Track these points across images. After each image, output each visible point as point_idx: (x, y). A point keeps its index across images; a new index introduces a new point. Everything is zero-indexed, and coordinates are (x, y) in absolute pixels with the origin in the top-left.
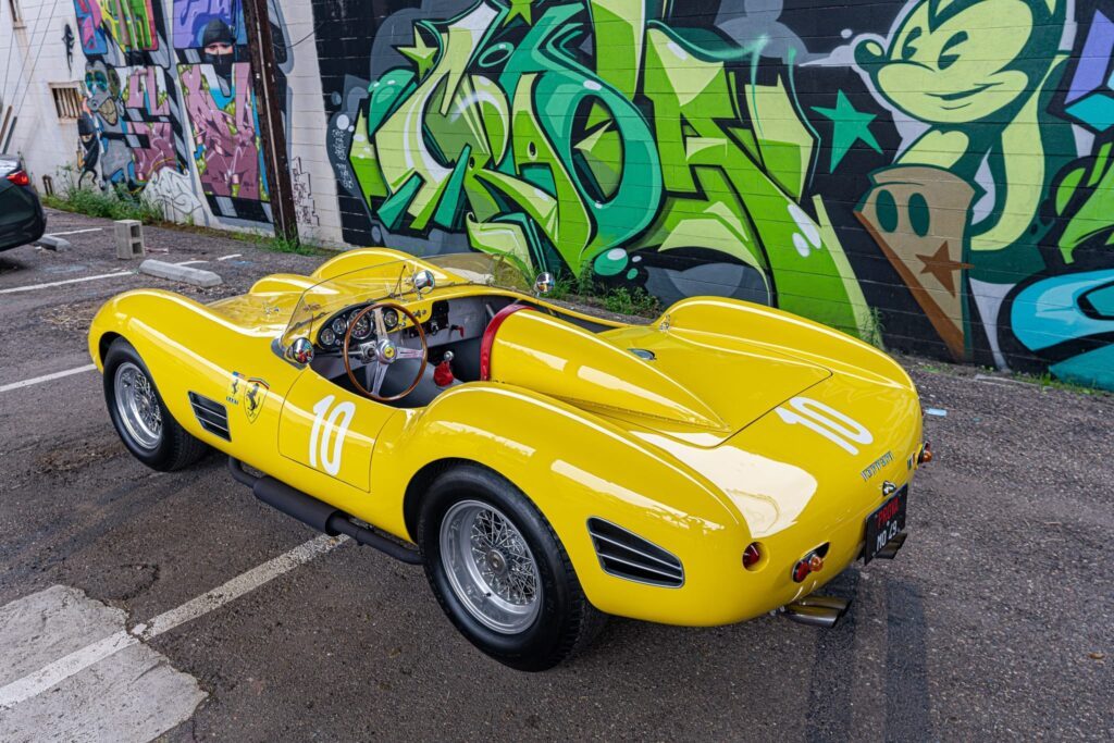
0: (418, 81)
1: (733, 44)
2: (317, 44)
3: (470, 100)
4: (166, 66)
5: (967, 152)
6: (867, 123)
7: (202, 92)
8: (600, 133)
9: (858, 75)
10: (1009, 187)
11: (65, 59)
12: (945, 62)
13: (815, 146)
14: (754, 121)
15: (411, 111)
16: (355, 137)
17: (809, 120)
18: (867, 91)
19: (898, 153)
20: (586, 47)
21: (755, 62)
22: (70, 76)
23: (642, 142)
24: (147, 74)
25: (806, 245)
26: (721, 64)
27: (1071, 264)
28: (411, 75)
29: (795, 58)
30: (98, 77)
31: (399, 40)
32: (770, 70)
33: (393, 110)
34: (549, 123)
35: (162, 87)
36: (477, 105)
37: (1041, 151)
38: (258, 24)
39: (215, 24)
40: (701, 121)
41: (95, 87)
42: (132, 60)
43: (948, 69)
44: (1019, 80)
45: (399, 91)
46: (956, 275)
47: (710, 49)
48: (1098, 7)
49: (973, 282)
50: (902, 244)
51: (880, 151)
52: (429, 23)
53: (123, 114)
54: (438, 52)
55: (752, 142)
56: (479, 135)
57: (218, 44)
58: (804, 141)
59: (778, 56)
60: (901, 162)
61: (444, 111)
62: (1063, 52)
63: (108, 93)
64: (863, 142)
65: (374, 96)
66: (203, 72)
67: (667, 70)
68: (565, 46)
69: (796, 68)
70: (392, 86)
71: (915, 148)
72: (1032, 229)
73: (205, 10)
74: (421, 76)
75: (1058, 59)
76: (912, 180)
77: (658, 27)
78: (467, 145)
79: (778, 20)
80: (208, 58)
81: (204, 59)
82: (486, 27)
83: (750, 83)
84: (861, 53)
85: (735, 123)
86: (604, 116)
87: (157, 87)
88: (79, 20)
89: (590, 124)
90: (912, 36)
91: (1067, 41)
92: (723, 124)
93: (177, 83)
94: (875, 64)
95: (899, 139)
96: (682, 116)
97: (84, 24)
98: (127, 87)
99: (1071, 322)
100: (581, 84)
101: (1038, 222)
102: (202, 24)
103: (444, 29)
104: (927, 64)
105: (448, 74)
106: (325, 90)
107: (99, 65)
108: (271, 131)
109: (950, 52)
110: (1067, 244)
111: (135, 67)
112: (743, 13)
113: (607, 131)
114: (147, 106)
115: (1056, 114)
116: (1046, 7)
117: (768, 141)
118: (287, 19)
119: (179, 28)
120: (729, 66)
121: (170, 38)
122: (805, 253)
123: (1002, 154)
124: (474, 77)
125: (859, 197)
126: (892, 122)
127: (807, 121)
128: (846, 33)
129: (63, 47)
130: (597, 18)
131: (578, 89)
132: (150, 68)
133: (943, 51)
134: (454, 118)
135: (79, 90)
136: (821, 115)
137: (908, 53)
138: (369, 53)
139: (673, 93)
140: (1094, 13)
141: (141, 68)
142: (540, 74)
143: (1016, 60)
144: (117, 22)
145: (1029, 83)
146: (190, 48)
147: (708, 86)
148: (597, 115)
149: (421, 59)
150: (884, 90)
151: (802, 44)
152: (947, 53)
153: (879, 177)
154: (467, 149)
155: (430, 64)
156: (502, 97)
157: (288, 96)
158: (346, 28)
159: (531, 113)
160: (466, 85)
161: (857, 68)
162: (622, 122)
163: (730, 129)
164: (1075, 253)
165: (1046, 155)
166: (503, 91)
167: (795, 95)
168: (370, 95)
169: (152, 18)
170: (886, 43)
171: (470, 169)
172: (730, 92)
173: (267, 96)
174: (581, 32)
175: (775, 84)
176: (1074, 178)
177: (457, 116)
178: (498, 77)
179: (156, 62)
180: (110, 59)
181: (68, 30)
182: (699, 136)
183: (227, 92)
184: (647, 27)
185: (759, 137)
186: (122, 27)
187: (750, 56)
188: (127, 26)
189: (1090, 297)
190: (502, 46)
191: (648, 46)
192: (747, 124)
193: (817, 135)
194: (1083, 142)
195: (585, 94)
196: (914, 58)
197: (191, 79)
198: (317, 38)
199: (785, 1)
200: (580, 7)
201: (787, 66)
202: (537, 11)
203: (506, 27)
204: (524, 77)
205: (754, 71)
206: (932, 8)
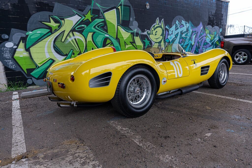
0: (51, 32)
1: (132, 30)
3: (73, 38)
5: (158, 46)
8: (109, 45)
12: (156, 34)
14: (136, 42)
15: (49, 41)
16: (17, 50)
18: (149, 38)
19: (152, 46)
20: (105, 28)
21: (135, 33)
23: (118, 46)
26: (130, 33)
28: (49, 30)
31: (43, 20)
32: (137, 34)
33: (39, 41)
34: (97, 43)
36: (75, 39)
37: (164, 45)
40: (128, 42)
45: (43, 35)
47: (128, 30)
48: (166, 30)
52: (56, 17)
54: (60, 25)
56: (76, 47)
58: (142, 45)
59: (138, 32)
61: (63, 40)
65: (29, 36)
67: (122, 34)
68: (100, 27)
69: (140, 34)
70: (39, 33)
71: (154, 45)
74: (53, 31)
75: (164, 35)
76: (154, 49)
77: (119, 26)
78: (72, 49)
79: (138, 27)
82: (78, 20)
83: (134, 36)
86: (110, 42)
89: (107, 43)
90: (152, 31)
91: (165, 33)
92: (131, 42)
94: (149, 34)
96: (125, 42)
100: (105, 35)
103: (63, 19)
104: (154, 35)
105: (64, 31)
109: (156, 33)
112: (133, 25)
113: (111, 44)
115: (165, 41)
116: (163, 29)
120: (132, 33)
124: (74, 33)
127: (142, 42)
128: (146, 30)
131: (104, 36)
134: (67, 43)
136: (144, 41)
137: (152, 33)
139: (123, 38)
142: (94, 33)
143: (161, 35)
145: (162, 37)
147: (129, 37)
148: (108, 41)
149: (53, 26)
151: (141, 31)
154: (72, 51)
155: (57, 28)
156: (83, 37)
158: (11, 13)
159: (92, 41)
160: (71, 34)
161: (147, 35)
162: (114, 43)
163: (133, 44)
166: (84, 36)
167: (141, 38)
168: (27, 36)
170: (150, 32)
171: (73, 56)
172: (132, 38)
174: (104, 25)
175: (138, 37)
176: (166, 48)
177: (68, 42)
178: (82, 33)
182: (128, 45)
184: (117, 26)
185: (136, 45)
187: (134, 32)
190: (83, 26)
191: (118, 29)
192: (135, 43)
193: (144, 44)
194: (167, 44)
195: (104, 38)
199: (138, 25)
200: (103, 20)
201: (139, 34)
202: (93, 19)
203: (84, 21)
204: (89, 33)
205: (135, 34)
206: (154, 28)
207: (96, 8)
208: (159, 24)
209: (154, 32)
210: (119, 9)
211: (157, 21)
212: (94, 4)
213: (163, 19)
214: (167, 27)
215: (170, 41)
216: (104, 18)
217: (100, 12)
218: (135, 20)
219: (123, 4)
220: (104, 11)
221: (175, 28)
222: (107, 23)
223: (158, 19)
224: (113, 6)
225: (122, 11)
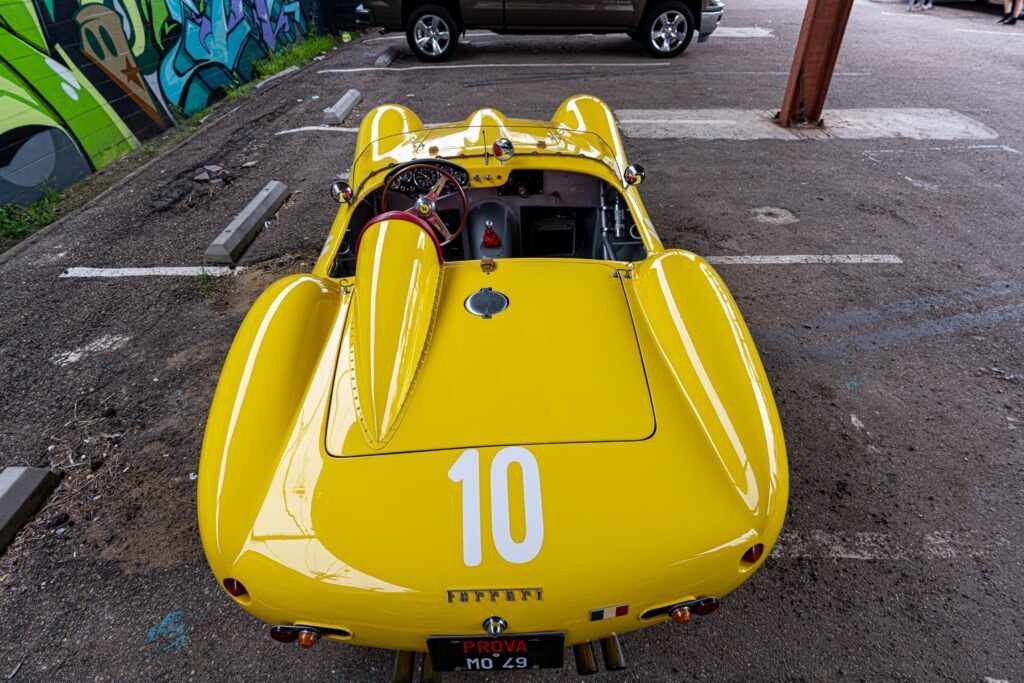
25: (73, 91)
46: (138, 75)
49: (146, 77)
50: (113, 65)
60: (82, 4)
72: (146, 34)
76: (94, 16)
101: (146, 30)
122: (75, 97)
125: (78, 38)
153: (80, 18)
164: (163, 43)
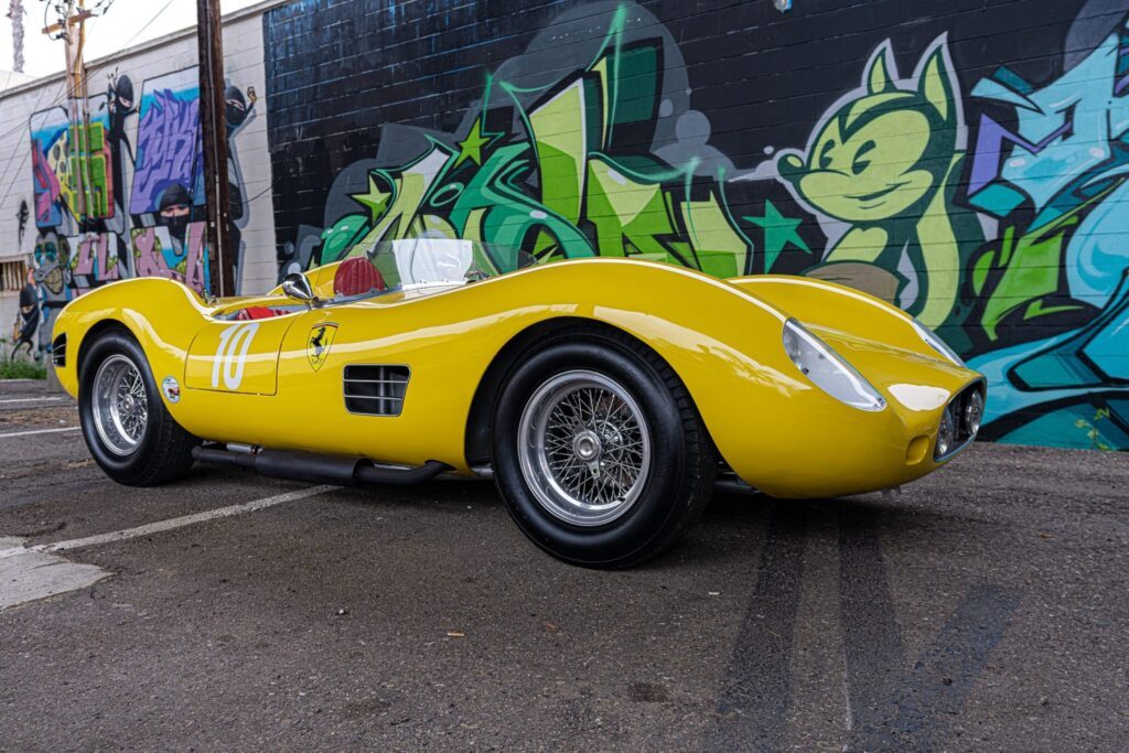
0: (370, 225)
1: (665, 166)
2: (274, 199)
4: (119, 231)
5: (887, 246)
6: (794, 227)
7: (154, 253)
8: (546, 258)
9: (782, 185)
10: (930, 274)
11: (16, 234)
12: (858, 168)
13: (749, 253)
14: (691, 235)
17: (741, 229)
18: (792, 199)
19: (826, 252)
20: (532, 181)
21: (689, 181)
22: (20, 249)
24: (99, 241)
26: (658, 185)
27: (995, 341)
28: (364, 219)
29: (725, 176)
30: (49, 248)
31: (354, 188)
32: (703, 188)
33: (344, 253)
34: (497, 252)
35: (114, 252)
37: (953, 239)
38: (217, 178)
39: (173, 188)
40: (642, 238)
41: (43, 258)
42: (84, 228)
43: (862, 173)
44: (924, 179)
45: (352, 236)
47: (646, 173)
48: (983, 112)
51: (809, 252)
52: (383, 172)
53: (69, 282)
54: (390, 197)
55: (691, 254)
57: (174, 207)
58: (738, 248)
59: (709, 174)
60: (829, 260)
62: (959, 151)
63: (57, 263)
64: (792, 244)
65: (326, 242)
66: (157, 234)
67: (609, 196)
68: (513, 181)
69: (726, 183)
70: (346, 232)
71: (840, 246)
72: (956, 311)
73: (165, 177)
74: (374, 219)
75: (956, 158)
77: (598, 157)
79: (708, 143)
80: (164, 221)
81: (159, 222)
82: (437, 170)
83: (684, 200)
84: (784, 165)
85: (674, 237)
86: (550, 242)
87: (108, 253)
88: (37, 196)
89: (537, 250)
91: (961, 141)
92: (661, 239)
93: (129, 247)
94: (796, 174)
95: (825, 239)
96: (623, 234)
97: (41, 199)
98: (78, 255)
99: (1004, 397)
100: (528, 214)
101: (960, 304)
102: (159, 191)
103: (397, 175)
104: (844, 171)
105: (400, 216)
106: (279, 240)
107: (51, 237)
108: (221, 276)
109: (862, 159)
110: (989, 321)
111: (88, 234)
112: (676, 140)
113: (553, 255)
114: (96, 272)
115: (961, 205)
116: (939, 115)
117: (705, 252)
118: (246, 178)
119: (139, 195)
120: (665, 187)
121: (127, 205)
123: (919, 245)
124: (425, 217)
126: (817, 224)
127: (740, 231)
128: (769, 150)
129: (16, 222)
130: (542, 154)
131: (524, 219)
132: (103, 235)
133: (856, 158)
135: (27, 262)
136: (750, 223)
138: (325, 204)
139: (615, 216)
140: (980, 117)
141: (94, 235)
142: (489, 209)
143: (920, 160)
144: (75, 192)
145: (935, 180)
146: (146, 213)
147: (647, 206)
148: (543, 241)
149: (375, 204)
150: (807, 196)
151: (730, 162)
152: (859, 160)
155: (383, 207)
156: (452, 232)
157: (240, 250)
158: (302, 182)
159: (480, 244)
160: (417, 225)
161: (781, 179)
162: (567, 246)
163: (669, 244)
165: (958, 242)
166: (453, 227)
167: (727, 208)
168: (323, 241)
169: (111, 188)
170: (804, 155)
172: (668, 210)
173: (220, 243)
174: (527, 168)
175: (707, 199)
176: (986, 260)
178: (448, 214)
179: (110, 229)
180: (63, 230)
181: (24, 206)
182: (640, 252)
183: (179, 251)
184: (588, 159)
185: (696, 249)
186: (80, 197)
187: (683, 176)
188: (85, 196)
189: (1018, 371)
190: (453, 186)
191: (590, 176)
192: (685, 238)
193: (750, 242)
194: (989, 228)
195: (530, 224)
196: (830, 167)
197: (144, 242)
198: (273, 193)
199: (712, 127)
200: (526, 146)
201: (717, 182)
202: (486, 152)
203: (457, 168)
204: (473, 212)
205: (688, 190)
206: (842, 125)
207: (501, 103)
208: (900, 84)
209: (843, 155)
210: (598, 74)
211: (881, 64)
212: (496, 87)
213: (942, 39)
214: (986, 89)
215: (1029, 200)
216: (529, 139)
217: (515, 116)
218: (691, 108)
219: (618, 43)
220: (527, 107)
221: (1116, 83)
222: (541, 155)
223: (882, 53)
224: (571, 69)
225: (616, 76)
